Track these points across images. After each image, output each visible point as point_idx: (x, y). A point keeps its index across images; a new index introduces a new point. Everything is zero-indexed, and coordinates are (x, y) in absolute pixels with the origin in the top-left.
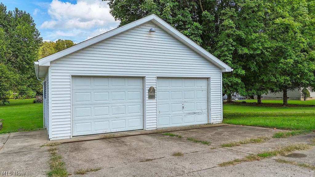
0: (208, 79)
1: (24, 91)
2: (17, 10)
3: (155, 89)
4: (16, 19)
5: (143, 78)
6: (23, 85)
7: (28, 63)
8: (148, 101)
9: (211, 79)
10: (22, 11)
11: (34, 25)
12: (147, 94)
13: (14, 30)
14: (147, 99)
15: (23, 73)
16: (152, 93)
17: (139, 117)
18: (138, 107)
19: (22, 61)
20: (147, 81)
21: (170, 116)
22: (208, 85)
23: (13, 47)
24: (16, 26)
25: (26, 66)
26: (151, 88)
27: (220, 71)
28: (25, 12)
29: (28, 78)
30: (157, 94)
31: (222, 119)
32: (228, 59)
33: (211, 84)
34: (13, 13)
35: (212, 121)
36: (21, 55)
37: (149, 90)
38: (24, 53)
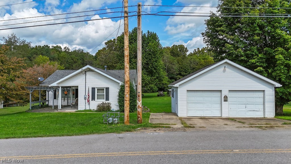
0: (264, 91)
1: (153, 88)
2: (148, 32)
3: (228, 96)
4: (148, 38)
5: (221, 91)
6: (152, 84)
7: (155, 69)
8: (223, 102)
9: (266, 91)
10: (151, 32)
11: (159, 40)
12: (223, 99)
13: (147, 47)
14: (223, 101)
15: (152, 76)
16: (226, 99)
17: (219, 110)
18: (219, 105)
19: (151, 68)
20: (223, 92)
21: (237, 111)
22: (264, 95)
23: (147, 59)
24: (149, 43)
25: (154, 71)
26: (225, 96)
27: (273, 86)
28: (153, 32)
29: (155, 79)
30: (229, 99)
31: (274, 115)
32: (282, 78)
33: (266, 94)
34: (146, 34)
35: (266, 116)
36: (151, 64)
37: (224, 97)
38: (153, 62)
